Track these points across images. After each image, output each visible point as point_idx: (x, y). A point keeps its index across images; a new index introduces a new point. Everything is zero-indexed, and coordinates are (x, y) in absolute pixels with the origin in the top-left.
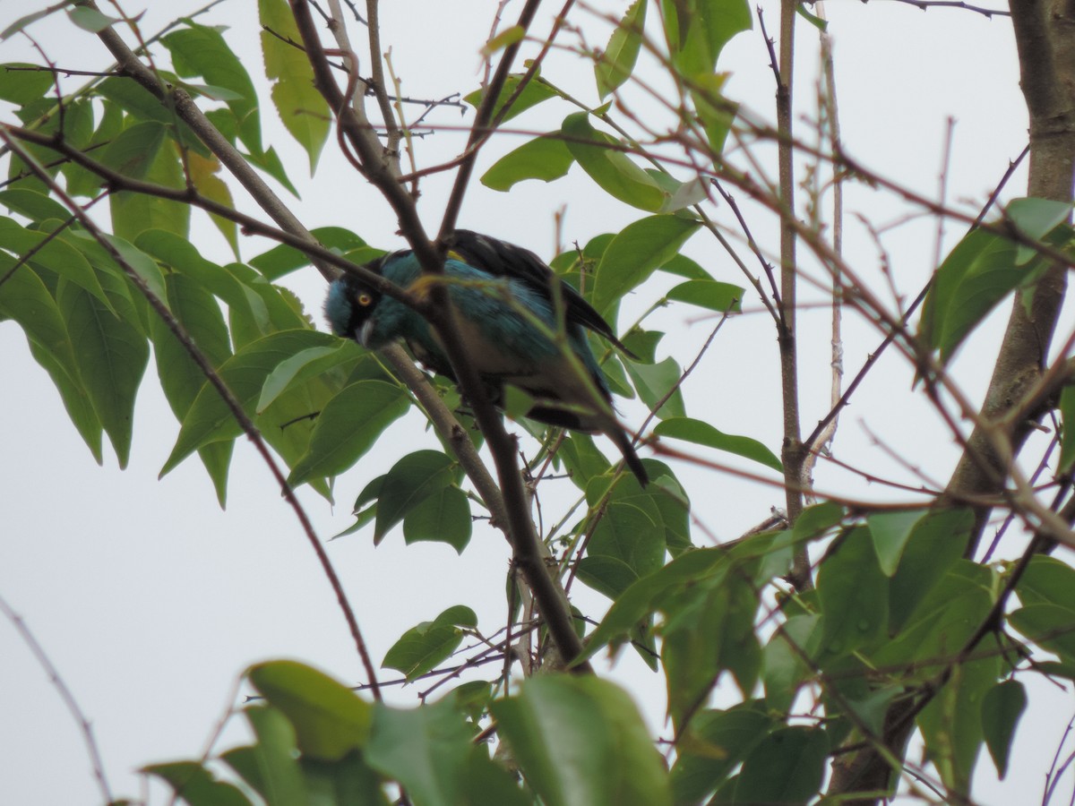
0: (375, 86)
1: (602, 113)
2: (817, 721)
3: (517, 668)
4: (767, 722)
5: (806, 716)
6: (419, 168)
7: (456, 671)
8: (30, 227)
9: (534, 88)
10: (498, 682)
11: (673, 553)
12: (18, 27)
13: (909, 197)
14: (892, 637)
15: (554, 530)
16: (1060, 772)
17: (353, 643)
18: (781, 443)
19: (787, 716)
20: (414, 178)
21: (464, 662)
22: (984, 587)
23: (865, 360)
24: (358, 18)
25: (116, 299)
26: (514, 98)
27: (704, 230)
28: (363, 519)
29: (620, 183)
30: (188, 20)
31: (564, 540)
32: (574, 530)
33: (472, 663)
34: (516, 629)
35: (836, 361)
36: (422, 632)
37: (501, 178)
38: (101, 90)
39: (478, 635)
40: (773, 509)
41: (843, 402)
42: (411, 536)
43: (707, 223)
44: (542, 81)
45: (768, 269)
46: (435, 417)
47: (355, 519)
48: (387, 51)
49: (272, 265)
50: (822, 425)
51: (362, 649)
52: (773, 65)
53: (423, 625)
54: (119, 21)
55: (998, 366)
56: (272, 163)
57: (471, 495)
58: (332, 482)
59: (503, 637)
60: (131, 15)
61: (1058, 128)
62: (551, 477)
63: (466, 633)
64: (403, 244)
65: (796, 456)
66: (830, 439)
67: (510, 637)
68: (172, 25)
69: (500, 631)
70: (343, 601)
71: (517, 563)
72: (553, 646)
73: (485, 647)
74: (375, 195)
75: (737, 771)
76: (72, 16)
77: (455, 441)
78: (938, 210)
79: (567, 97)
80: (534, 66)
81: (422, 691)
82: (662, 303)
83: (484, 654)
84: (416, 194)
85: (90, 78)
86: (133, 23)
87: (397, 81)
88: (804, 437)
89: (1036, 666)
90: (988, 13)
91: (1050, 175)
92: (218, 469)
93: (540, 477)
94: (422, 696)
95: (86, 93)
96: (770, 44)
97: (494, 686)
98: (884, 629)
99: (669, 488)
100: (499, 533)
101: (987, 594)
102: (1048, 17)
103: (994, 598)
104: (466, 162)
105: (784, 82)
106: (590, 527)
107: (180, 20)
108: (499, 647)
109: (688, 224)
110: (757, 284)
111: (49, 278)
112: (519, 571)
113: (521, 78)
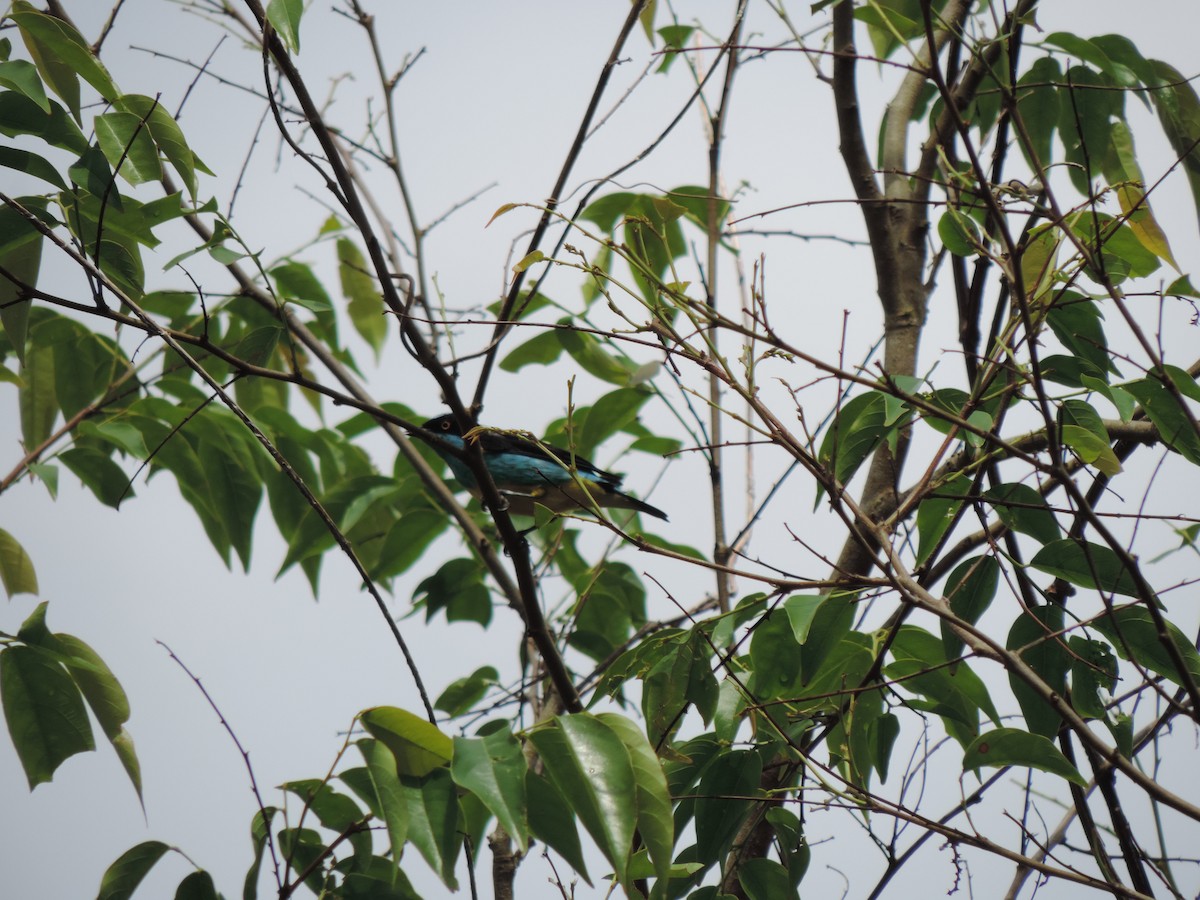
0: (422, 301)
1: (583, 316)
2: (752, 747)
3: (528, 709)
4: (718, 748)
5: (745, 743)
6: (458, 357)
7: (485, 712)
8: (181, 405)
9: (535, 299)
10: (515, 719)
11: (637, 628)
12: (176, 262)
13: (820, 365)
14: (804, 686)
15: (552, 612)
16: (912, 775)
17: (418, 691)
18: (712, 547)
19: (731, 743)
20: (454, 364)
21: (491, 705)
22: (867, 649)
23: (771, 488)
24: (408, 253)
25: (240, 455)
26: (523, 307)
27: (655, 399)
28: (417, 606)
29: (597, 365)
30: (287, 259)
31: (559, 620)
32: (568, 612)
33: (497, 705)
34: (528, 681)
35: (750, 488)
36: (462, 685)
37: (513, 363)
38: (229, 307)
39: (500, 686)
40: (707, 594)
41: (756, 517)
42: (451, 617)
43: (659, 393)
44: (540, 295)
45: (701, 424)
46: (468, 533)
47: (410, 608)
48: (433, 274)
49: (351, 428)
50: (741, 534)
51: (424, 696)
52: (703, 282)
53: (462, 680)
54: (245, 256)
55: (865, 490)
56: (347, 358)
57: (493, 589)
58: (393, 581)
59: (518, 687)
60: (254, 252)
61: (904, 322)
62: (549, 576)
63: (491, 685)
64: (447, 410)
65: (723, 555)
66: (747, 543)
67: (523, 686)
68: (277, 262)
69: (516, 683)
70: (410, 662)
71: (527, 634)
72: (555, 693)
73: (504, 695)
74: (427, 375)
75: (698, 783)
76: (211, 253)
77: (483, 550)
78: (840, 375)
79: (557, 306)
80: (536, 285)
81: (462, 726)
82: (625, 452)
83: (504, 700)
84: (455, 375)
85: (219, 299)
86: (255, 257)
87: (442, 296)
88: (729, 542)
89: (905, 703)
90: (852, 243)
91: (899, 356)
92: (312, 571)
93: (542, 575)
94: (462, 729)
95: (216, 311)
96: (700, 266)
97: (512, 723)
98: (798, 681)
99: (631, 581)
100: (514, 615)
101: (869, 654)
102: (896, 245)
103: (875, 657)
104: (491, 353)
105: (711, 293)
106: (579, 611)
107: (282, 259)
108: (515, 694)
109: (643, 393)
110: (694, 436)
111: (192, 440)
112: (530, 639)
113: (528, 294)
